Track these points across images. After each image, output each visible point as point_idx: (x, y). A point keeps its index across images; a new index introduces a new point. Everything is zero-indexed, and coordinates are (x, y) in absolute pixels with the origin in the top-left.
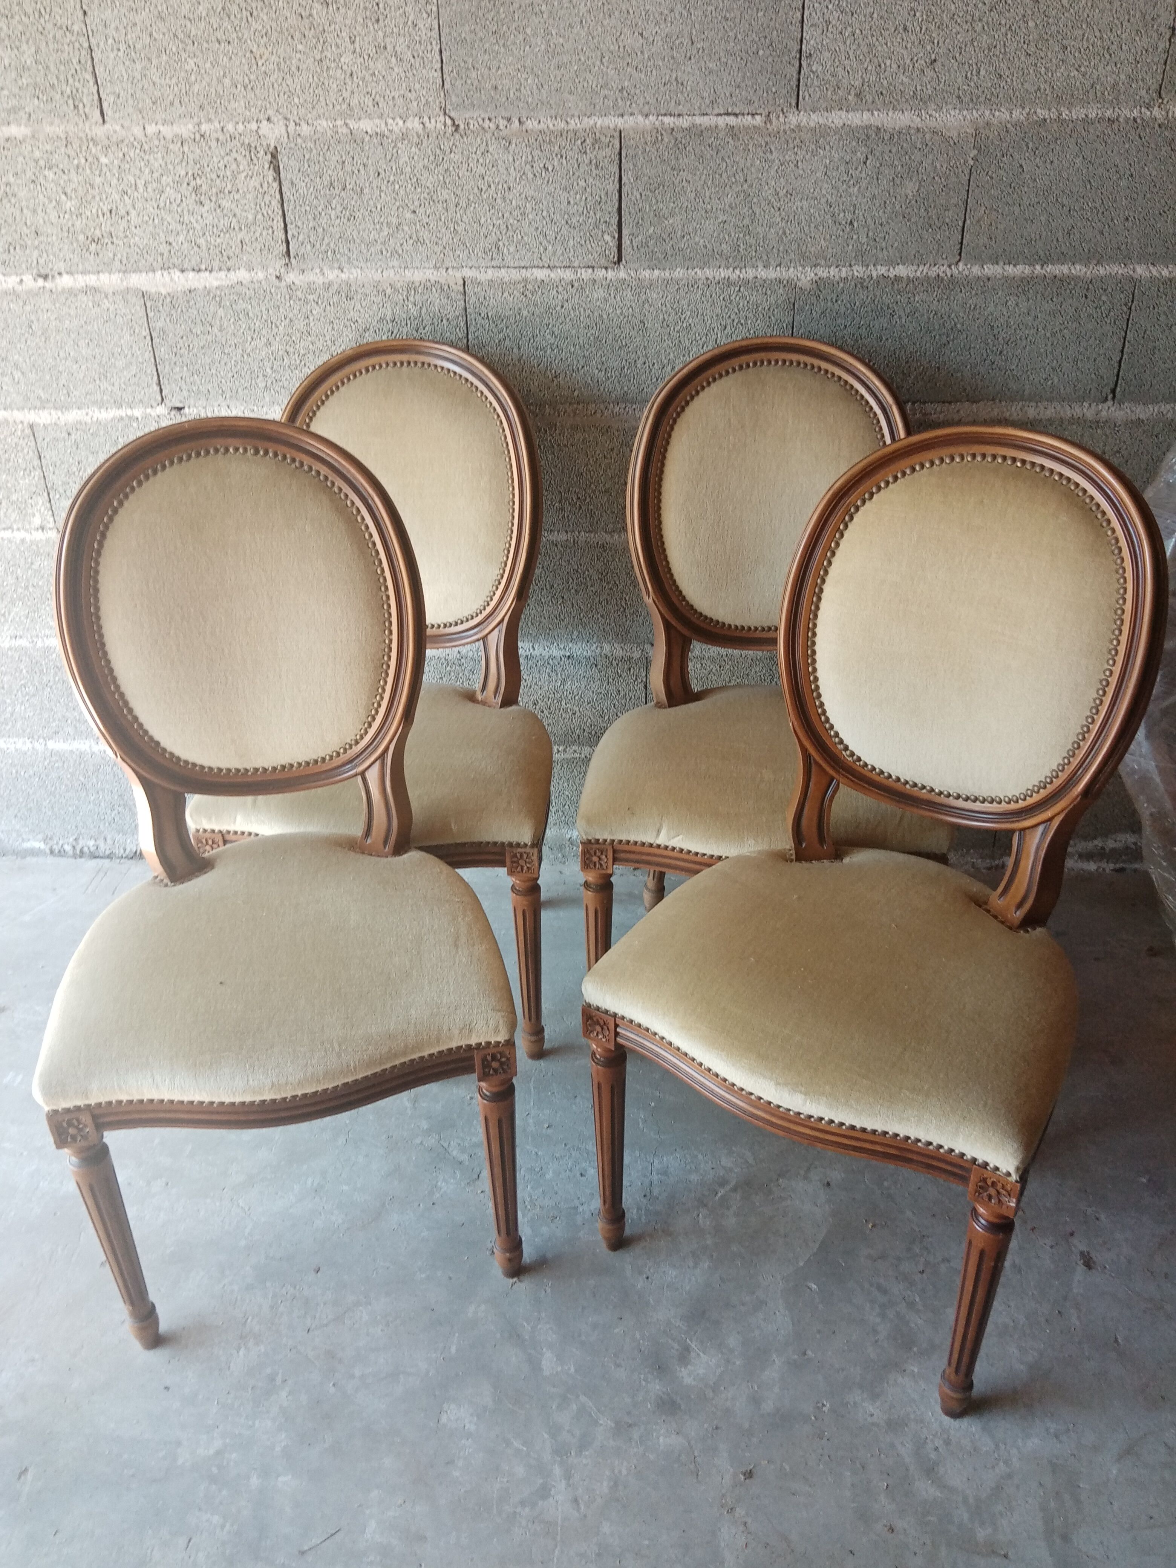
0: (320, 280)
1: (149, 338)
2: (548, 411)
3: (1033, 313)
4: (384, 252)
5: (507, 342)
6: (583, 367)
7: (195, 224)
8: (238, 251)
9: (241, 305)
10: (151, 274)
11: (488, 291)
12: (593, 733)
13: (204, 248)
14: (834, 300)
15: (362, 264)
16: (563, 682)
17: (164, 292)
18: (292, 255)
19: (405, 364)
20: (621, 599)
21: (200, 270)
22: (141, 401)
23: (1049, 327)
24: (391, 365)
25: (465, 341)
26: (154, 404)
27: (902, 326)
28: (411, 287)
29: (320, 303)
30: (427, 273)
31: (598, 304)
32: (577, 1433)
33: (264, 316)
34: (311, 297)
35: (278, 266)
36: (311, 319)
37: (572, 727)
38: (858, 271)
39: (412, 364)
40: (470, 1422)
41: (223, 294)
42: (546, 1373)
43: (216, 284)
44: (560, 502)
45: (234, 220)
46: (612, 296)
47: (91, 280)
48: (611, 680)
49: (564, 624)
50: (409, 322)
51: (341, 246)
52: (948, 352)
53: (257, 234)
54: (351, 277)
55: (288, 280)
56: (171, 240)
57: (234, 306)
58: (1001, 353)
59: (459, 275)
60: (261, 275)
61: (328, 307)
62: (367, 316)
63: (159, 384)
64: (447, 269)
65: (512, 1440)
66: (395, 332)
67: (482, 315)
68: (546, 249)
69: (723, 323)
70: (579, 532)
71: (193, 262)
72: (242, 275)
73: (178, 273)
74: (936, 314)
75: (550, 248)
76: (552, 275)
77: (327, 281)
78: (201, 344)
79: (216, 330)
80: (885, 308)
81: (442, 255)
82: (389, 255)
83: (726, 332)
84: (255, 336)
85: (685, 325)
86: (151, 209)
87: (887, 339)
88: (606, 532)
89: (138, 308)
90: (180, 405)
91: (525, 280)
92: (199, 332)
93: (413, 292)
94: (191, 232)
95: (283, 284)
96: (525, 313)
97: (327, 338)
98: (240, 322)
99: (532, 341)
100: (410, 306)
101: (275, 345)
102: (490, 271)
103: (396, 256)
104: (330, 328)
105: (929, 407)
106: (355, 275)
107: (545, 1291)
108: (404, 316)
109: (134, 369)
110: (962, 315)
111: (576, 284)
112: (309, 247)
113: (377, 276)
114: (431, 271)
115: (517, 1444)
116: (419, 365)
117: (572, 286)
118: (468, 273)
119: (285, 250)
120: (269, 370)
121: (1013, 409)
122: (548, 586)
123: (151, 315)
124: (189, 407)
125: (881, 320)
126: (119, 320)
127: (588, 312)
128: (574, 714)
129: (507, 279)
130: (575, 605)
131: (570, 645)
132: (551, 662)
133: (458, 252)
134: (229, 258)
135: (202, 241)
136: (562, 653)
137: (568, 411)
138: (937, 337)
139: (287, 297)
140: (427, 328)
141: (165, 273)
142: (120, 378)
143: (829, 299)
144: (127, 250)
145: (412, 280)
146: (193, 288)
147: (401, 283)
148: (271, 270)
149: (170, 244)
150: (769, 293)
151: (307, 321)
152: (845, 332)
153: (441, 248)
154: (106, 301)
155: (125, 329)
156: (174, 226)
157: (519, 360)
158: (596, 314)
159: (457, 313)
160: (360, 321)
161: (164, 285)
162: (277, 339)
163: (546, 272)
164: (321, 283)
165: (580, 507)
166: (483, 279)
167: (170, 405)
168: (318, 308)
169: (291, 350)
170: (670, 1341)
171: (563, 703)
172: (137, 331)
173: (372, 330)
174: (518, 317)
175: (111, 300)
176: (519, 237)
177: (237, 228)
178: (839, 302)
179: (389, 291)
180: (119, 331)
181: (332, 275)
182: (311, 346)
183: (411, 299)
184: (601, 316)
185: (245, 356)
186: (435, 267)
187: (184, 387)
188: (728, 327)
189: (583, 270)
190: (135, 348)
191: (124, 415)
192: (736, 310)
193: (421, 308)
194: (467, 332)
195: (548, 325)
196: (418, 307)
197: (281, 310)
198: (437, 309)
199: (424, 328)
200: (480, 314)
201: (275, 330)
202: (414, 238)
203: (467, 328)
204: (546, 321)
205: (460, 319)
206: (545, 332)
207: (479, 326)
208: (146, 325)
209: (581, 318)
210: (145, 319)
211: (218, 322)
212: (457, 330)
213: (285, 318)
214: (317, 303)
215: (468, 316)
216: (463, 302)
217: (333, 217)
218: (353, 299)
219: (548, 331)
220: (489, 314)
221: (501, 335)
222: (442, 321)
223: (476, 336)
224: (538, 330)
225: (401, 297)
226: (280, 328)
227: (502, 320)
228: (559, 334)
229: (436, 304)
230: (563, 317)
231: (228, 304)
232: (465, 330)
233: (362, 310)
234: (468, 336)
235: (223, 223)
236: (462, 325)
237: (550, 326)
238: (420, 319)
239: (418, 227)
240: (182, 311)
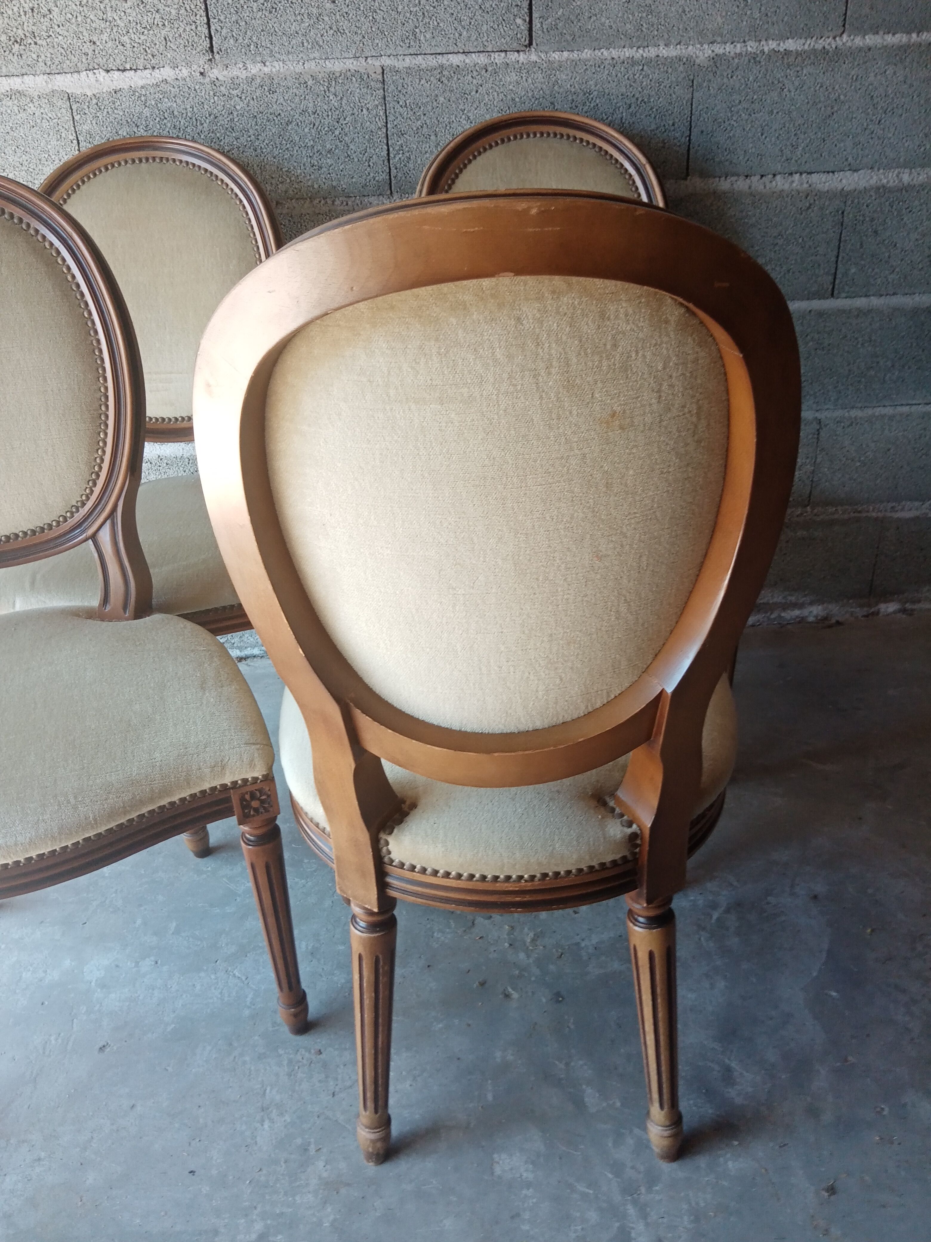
0: (243, 74)
1: (75, 142)
3: (909, 82)
4: (305, 44)
5: (425, 130)
7: (118, 21)
8: (162, 48)
9: (166, 103)
10: (76, 75)
11: (406, 79)
13: (128, 46)
14: (729, 76)
15: (284, 57)
17: (89, 94)
18: (215, 50)
21: (124, 70)
23: (923, 95)
25: (385, 131)
27: (792, 99)
28: (332, 77)
29: (243, 98)
30: (347, 63)
31: (511, 87)
32: (642, 1168)
33: (189, 114)
34: (235, 92)
35: (201, 62)
36: (235, 114)
38: (752, 46)
40: (526, 1170)
41: (148, 93)
42: (593, 1110)
43: (141, 83)
45: (158, 16)
46: (524, 78)
47: (16, 83)
50: (330, 113)
51: (263, 38)
52: (832, 123)
53: (181, 30)
54: (274, 70)
55: (211, 76)
56: (95, 39)
57: (159, 105)
58: (880, 121)
59: (377, 63)
60: (185, 72)
61: (252, 102)
62: (289, 108)
64: (367, 58)
65: (576, 1184)
66: (317, 124)
67: (401, 103)
68: (460, 35)
69: (628, 102)
71: (118, 61)
72: (167, 73)
73: (103, 73)
74: (821, 86)
75: (465, 33)
76: (467, 61)
77: (250, 75)
80: (776, 82)
81: (361, 45)
82: (309, 47)
83: (631, 110)
85: (592, 105)
87: (778, 113)
89: (63, 111)
91: (442, 66)
93: (334, 82)
94: (115, 30)
95: (207, 80)
96: (441, 99)
97: (251, 132)
98: (165, 121)
99: (448, 128)
100: (331, 98)
102: (407, 59)
103: (317, 47)
104: (254, 123)
105: (815, 178)
106: (278, 68)
107: (568, 1027)
108: (326, 107)
110: (845, 86)
111: (490, 69)
112: (232, 41)
113: (299, 68)
114: (351, 61)
115: (581, 1187)
117: (486, 71)
118: (387, 61)
119: (208, 45)
121: (890, 175)
123: (77, 118)
125: (772, 94)
126: (45, 124)
127: (501, 96)
129: (423, 66)
133: (377, 41)
134: (153, 56)
135: (125, 39)
138: (823, 109)
139: (212, 93)
140: (347, 119)
141: (90, 73)
143: (725, 74)
144: (51, 50)
145: (332, 70)
146: (119, 88)
147: (322, 74)
148: (195, 67)
149: (94, 43)
150: (670, 70)
152: (740, 107)
153: (360, 37)
154: (31, 105)
155: (51, 134)
156: (99, 24)
158: (509, 97)
159: (377, 102)
161: (89, 87)
162: (202, 137)
163: (461, 57)
164: (244, 77)
166: (401, 67)
168: (241, 103)
170: (710, 1064)
172: (63, 135)
174: (435, 103)
175: (36, 104)
176: (435, 23)
177: (160, 24)
178: (734, 77)
179: (310, 83)
180: (46, 136)
181: (255, 69)
183: (332, 89)
184: (513, 100)
186: (356, 57)
188: (633, 107)
189: (497, 54)
192: (639, 89)
193: (341, 99)
194: (386, 119)
195: (463, 111)
196: (339, 98)
197: (206, 106)
198: (357, 98)
199: (345, 119)
200: (398, 103)
201: (200, 127)
202: (334, 28)
203: (386, 117)
204: (461, 107)
205: (380, 107)
206: (461, 118)
207: (397, 114)
208: (73, 128)
209: (495, 103)
210: (72, 122)
211: (144, 123)
212: (377, 119)
213: (210, 115)
214: (241, 98)
215: (387, 105)
216: (382, 91)
217: (255, 10)
218: (276, 92)
219: (464, 117)
220: (407, 102)
221: (419, 122)
222: (362, 110)
223: (395, 123)
224: (454, 116)
225: (322, 89)
226: (205, 125)
227: (420, 108)
228: (474, 119)
229: (357, 94)
230: (477, 102)
231: (153, 103)
232: (384, 117)
233: (284, 104)
234: (387, 123)
235: (147, 19)
236: (381, 113)
237: (465, 112)
238: (341, 110)
239: (338, 17)
240: (108, 112)
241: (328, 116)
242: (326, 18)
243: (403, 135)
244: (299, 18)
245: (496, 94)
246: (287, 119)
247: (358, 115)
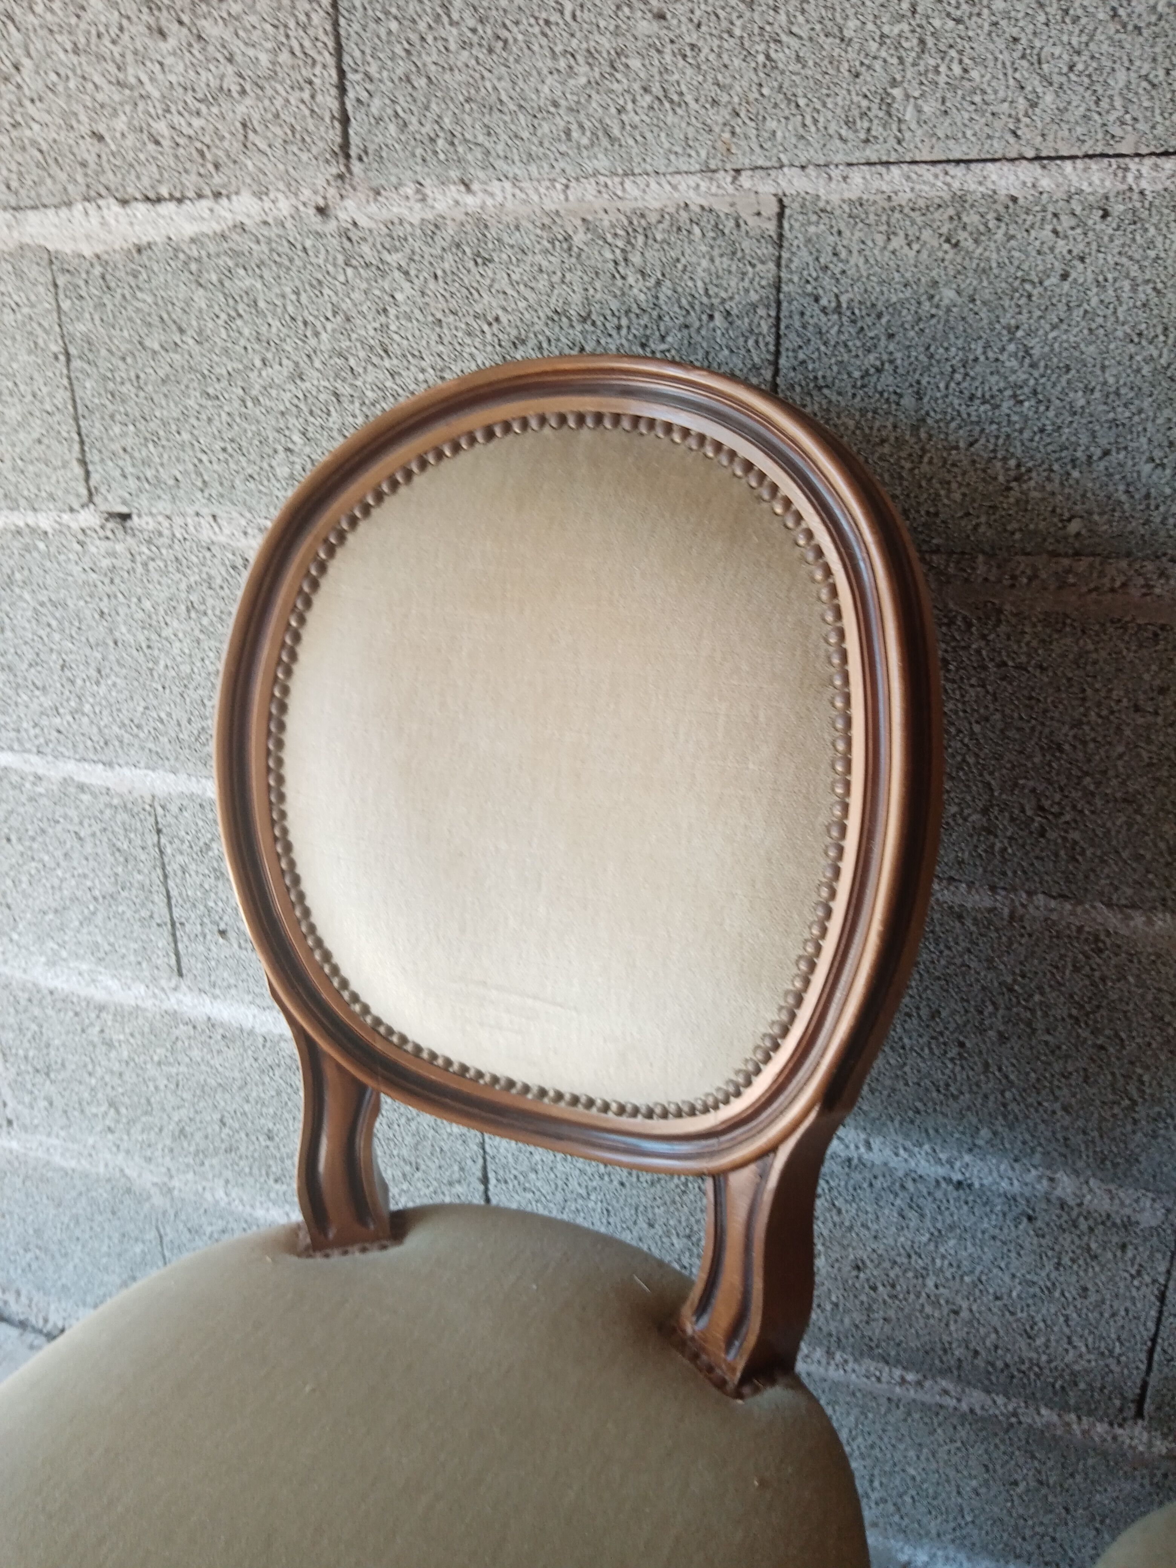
0: (415, 214)
1: (62, 358)
2: (981, 569)
4: (575, 135)
5: (887, 380)
6: (1106, 453)
7: (149, 87)
8: (237, 146)
9: (244, 281)
10: (64, 212)
11: (847, 233)
12: (1000, 1364)
13: (166, 143)
15: (517, 170)
16: (937, 1237)
17: (88, 253)
18: (354, 152)
19: (590, 422)
20: (1127, 1077)
21: (159, 200)
22: (52, 497)
24: (553, 422)
26: (76, 506)
28: (636, 227)
29: (413, 272)
30: (682, 187)
33: (290, 308)
34: (393, 259)
35: (320, 182)
36: (392, 311)
37: (945, 1338)
39: (608, 424)
41: (203, 253)
43: (190, 229)
44: (985, 811)
45: (230, 70)
48: (1066, 1260)
49: (955, 1106)
50: (624, 322)
51: (468, 120)
53: (279, 102)
54: (489, 202)
55: (342, 215)
56: (101, 129)
57: (227, 283)
59: (767, 188)
60: (284, 206)
61: (432, 284)
62: (522, 304)
63: (83, 462)
64: (738, 171)
67: (824, 302)
68: (1034, 105)
70: (1030, 894)
71: (146, 181)
72: (246, 207)
73: (116, 208)
75: (1049, 98)
76: (1045, 183)
77: (429, 216)
78: (161, 373)
79: (191, 342)
81: (727, 136)
82: (585, 141)
84: (269, 356)
86: (62, 55)
88: (1109, 905)
89: (41, 289)
90: (124, 510)
91: (961, 199)
92: (157, 347)
93: (641, 239)
94: (141, 105)
95: (331, 226)
96: (948, 294)
98: (239, 323)
99: (958, 377)
100: (631, 280)
101: (313, 380)
102: (857, 176)
103: (605, 142)
106: (499, 198)
108: (614, 305)
109: (37, 429)
111: (1117, 208)
112: (392, 128)
113: (553, 200)
114: (692, 180)
116: (626, 424)
117: (1105, 215)
118: (795, 183)
119: (339, 140)
120: (297, 437)
122: (924, 1012)
123: (66, 305)
124: (139, 516)
127: (1145, 292)
128: (956, 1313)
129: (903, 198)
130: (994, 1068)
131: (967, 1158)
132: (910, 1185)
133: (771, 124)
134: (217, 166)
135: (161, 127)
136: (941, 1171)
137: (1043, 575)
139: (341, 259)
140: (669, 339)
141: (91, 207)
142: (13, 445)
144: (18, 157)
145: (640, 204)
146: (145, 240)
147: (613, 216)
148: (306, 193)
149: (100, 138)
151: (383, 319)
153: (725, 113)
155: (19, 339)
156: (109, 94)
157: (915, 429)
159: (754, 297)
160: (504, 319)
161: (88, 237)
162: (317, 364)
163: (1027, 172)
164: (416, 221)
165: (1042, 833)
166: (835, 198)
167: (104, 507)
168: (406, 285)
169: (345, 390)
171: (930, 1283)
172: (41, 344)
173: (532, 342)
174: (926, 305)
176: (957, 70)
177: (235, 89)
179: (579, 238)
181: (444, 201)
182: (389, 384)
183: (636, 258)
185: (249, 404)
186: (708, 171)
187: (129, 470)
189: (1149, 162)
190: (39, 380)
191: (21, 524)
193: (658, 283)
194: (778, 344)
195: (1012, 330)
196: (652, 282)
197: (326, 291)
198: (700, 284)
199: (663, 338)
200: (817, 299)
201: (313, 341)
202: (656, 89)
203: (778, 337)
204: (1008, 319)
205: (761, 311)
206: (1003, 349)
207: (810, 333)
208: (57, 328)
209: (1121, 311)
210: (55, 315)
211: (194, 323)
212: (751, 343)
213: (335, 313)
214: (406, 273)
215: (785, 305)
216: (771, 265)
217: (453, 46)
218: (491, 261)
219: (1012, 347)
220: (844, 299)
221: (872, 357)
222: (711, 317)
223: (801, 356)
224: (981, 343)
225: (609, 255)
226: (324, 336)
227: (879, 316)
228: (1043, 357)
229: (700, 272)
230: (1062, 307)
231: (214, 278)
232: (771, 339)
233: (510, 291)
234: (777, 354)
235: (207, 78)
236: (765, 328)
237: (1020, 334)
238: (655, 314)
239: (668, 58)
240: (124, 296)
241: (619, 328)
242: (635, 63)
243: (820, 388)
244: (562, 64)
245: (1127, 285)
246: (514, 332)
247: (698, 331)
